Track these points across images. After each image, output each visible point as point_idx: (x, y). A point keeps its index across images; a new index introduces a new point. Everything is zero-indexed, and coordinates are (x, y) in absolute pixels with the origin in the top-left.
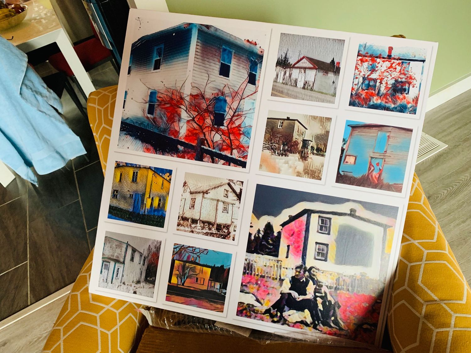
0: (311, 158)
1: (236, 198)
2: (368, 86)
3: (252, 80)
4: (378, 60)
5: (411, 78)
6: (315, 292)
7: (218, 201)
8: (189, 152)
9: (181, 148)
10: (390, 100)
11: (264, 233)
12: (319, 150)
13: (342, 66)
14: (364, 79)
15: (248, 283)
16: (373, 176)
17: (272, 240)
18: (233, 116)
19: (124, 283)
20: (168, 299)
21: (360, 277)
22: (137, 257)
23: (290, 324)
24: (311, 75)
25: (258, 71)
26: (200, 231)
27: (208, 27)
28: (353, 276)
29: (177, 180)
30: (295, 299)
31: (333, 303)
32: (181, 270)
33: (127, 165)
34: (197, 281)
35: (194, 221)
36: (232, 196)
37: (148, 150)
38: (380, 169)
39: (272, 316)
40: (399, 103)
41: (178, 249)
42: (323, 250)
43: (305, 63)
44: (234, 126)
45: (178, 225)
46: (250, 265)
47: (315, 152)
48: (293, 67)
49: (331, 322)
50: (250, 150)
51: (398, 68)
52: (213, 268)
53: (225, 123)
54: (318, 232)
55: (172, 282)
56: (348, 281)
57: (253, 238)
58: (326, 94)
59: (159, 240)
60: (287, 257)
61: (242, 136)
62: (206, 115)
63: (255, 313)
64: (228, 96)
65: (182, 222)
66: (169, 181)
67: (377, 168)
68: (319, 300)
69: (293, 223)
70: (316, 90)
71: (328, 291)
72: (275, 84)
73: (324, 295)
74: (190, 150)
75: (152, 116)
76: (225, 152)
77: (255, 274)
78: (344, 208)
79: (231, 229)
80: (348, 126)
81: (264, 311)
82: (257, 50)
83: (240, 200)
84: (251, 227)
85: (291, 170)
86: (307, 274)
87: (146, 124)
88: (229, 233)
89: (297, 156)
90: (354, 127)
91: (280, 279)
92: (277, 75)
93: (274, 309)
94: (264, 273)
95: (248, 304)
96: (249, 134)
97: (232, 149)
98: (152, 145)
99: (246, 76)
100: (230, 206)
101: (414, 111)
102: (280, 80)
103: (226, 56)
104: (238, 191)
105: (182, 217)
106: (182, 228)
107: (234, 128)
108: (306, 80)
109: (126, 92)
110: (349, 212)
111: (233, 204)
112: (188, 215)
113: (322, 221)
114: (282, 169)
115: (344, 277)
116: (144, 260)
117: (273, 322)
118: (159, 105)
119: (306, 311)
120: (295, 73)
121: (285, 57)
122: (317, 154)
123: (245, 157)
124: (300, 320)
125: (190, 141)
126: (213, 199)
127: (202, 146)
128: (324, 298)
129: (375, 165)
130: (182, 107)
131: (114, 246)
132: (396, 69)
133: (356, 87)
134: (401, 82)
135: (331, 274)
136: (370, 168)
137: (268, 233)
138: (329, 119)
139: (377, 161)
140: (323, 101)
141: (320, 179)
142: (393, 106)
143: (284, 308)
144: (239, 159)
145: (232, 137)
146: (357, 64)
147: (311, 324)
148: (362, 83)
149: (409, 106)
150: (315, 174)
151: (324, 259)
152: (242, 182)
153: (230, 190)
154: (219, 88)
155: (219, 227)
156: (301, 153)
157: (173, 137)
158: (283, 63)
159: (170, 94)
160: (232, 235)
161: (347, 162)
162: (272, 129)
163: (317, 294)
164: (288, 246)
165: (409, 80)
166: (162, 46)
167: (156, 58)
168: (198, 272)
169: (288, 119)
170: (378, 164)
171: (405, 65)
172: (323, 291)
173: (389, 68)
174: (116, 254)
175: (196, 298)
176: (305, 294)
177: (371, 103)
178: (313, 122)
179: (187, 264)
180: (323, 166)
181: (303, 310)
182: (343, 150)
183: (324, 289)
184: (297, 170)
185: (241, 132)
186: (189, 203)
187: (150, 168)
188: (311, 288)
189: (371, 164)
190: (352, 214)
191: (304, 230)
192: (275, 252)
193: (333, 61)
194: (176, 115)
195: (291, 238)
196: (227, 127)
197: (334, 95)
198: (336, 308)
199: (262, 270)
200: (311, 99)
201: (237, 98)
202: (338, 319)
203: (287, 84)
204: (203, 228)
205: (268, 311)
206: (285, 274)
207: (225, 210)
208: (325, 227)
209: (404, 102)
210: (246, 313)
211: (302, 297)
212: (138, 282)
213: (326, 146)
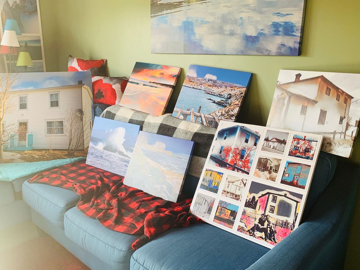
0: (273, 173)
1: (244, 185)
2: (296, 149)
3: (255, 144)
4: (300, 140)
5: (312, 147)
6: (267, 225)
7: (237, 186)
8: (230, 168)
9: (228, 166)
10: (303, 154)
11: (252, 200)
12: (276, 170)
13: (287, 142)
14: (295, 146)
15: (243, 218)
16: (295, 182)
17: (254, 203)
18: (247, 156)
19: (200, 213)
20: (214, 221)
21: (286, 221)
22: (206, 203)
23: (256, 237)
24: (276, 144)
25: (258, 142)
26: (229, 196)
27: (243, 127)
28: (283, 221)
29: (225, 177)
30: (259, 227)
31: (274, 231)
32: (220, 210)
33: (209, 170)
34: (225, 215)
35: (228, 192)
36: (242, 185)
37: (217, 166)
38: (297, 180)
39: (250, 233)
40: (307, 155)
41: (221, 202)
42: (273, 209)
43: (274, 140)
44: (247, 159)
45: (222, 193)
46: (245, 211)
47: (274, 171)
48: (270, 141)
49: (272, 239)
50: (251, 169)
51: (307, 143)
52: (231, 211)
53: (244, 158)
54: (272, 201)
55: (216, 214)
56: (281, 222)
57: (247, 201)
58: (280, 151)
59: (215, 198)
60: (259, 210)
61: (249, 163)
62: (238, 155)
63: (244, 231)
64: (246, 149)
65: (223, 192)
66: (222, 177)
67: (296, 179)
68: (269, 229)
69: (263, 197)
70: (277, 149)
71: (272, 225)
72: (263, 146)
73: (271, 227)
74: (230, 167)
75: (220, 154)
76: (243, 168)
77: (246, 215)
78: (283, 193)
79: (240, 197)
80: (287, 163)
81: (247, 230)
82: (258, 135)
83: (245, 186)
84: (248, 197)
85: (265, 177)
86: (265, 217)
87: (218, 157)
88: (239, 198)
89: (268, 172)
90: (289, 163)
91: (255, 218)
92: (264, 144)
93: (251, 230)
94: (250, 215)
95: (242, 227)
96: (251, 163)
97: (245, 168)
98: (219, 164)
99: (254, 143)
100: (241, 188)
101: (312, 159)
102: (265, 145)
103: (248, 136)
104: (245, 183)
105: (224, 191)
106: (223, 194)
107: (247, 160)
108: (274, 146)
109: (214, 146)
110: (284, 195)
111: (242, 188)
112: (226, 190)
113: (274, 197)
114: (262, 176)
115: (279, 221)
116: (209, 205)
117: (250, 235)
118: (223, 151)
119: (263, 232)
120: (270, 143)
121: (268, 138)
122: (275, 172)
123: (249, 171)
124: (260, 236)
125: (231, 164)
126: (235, 185)
127: (235, 166)
128: (271, 228)
129: (296, 178)
130: (231, 152)
131: (200, 198)
132: (306, 144)
133: (291, 149)
134: (308, 148)
135: (274, 219)
136: (293, 179)
137: (253, 200)
138: (280, 160)
139: (296, 176)
140: (279, 153)
141: (275, 181)
142: (304, 157)
143: (255, 230)
144: (247, 171)
145: (246, 163)
146: (293, 141)
147: (264, 238)
148: (294, 148)
149: (310, 157)
150: (273, 179)
151: (272, 212)
152: (247, 180)
153: (242, 182)
154: (244, 146)
155: (236, 196)
156: (269, 171)
157: (226, 162)
158: (267, 140)
159: (228, 148)
160: (240, 199)
161: (285, 176)
162: (260, 162)
163: (268, 226)
164: (260, 206)
165: (311, 148)
166: (228, 132)
167: (225, 135)
168: (226, 212)
169: (266, 158)
170: (297, 178)
171: (310, 143)
172: (270, 225)
173: (304, 143)
174: (200, 201)
175: (223, 222)
176: (264, 226)
177: (296, 155)
178: (275, 160)
179: (223, 208)
180: (276, 177)
181: (262, 232)
182: (284, 171)
183: (271, 224)
184: (267, 177)
185: (249, 162)
186: (227, 185)
187: (216, 172)
188: (266, 223)
189: (294, 177)
190: (285, 196)
191: (267, 200)
192: (254, 208)
193: (284, 140)
194: (228, 154)
195: (261, 203)
196: (244, 160)
197: (283, 152)
198: (275, 233)
199: (249, 214)
200: (275, 152)
201: (250, 150)
202: (275, 238)
203: (267, 147)
204: (230, 195)
205: (249, 231)
206: (257, 217)
207: (239, 189)
208: (274, 200)
209: (309, 155)
210: (241, 230)
211: (262, 227)
212: (205, 213)
213: (278, 169)
